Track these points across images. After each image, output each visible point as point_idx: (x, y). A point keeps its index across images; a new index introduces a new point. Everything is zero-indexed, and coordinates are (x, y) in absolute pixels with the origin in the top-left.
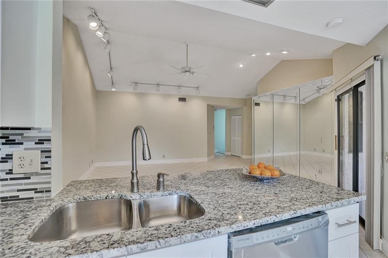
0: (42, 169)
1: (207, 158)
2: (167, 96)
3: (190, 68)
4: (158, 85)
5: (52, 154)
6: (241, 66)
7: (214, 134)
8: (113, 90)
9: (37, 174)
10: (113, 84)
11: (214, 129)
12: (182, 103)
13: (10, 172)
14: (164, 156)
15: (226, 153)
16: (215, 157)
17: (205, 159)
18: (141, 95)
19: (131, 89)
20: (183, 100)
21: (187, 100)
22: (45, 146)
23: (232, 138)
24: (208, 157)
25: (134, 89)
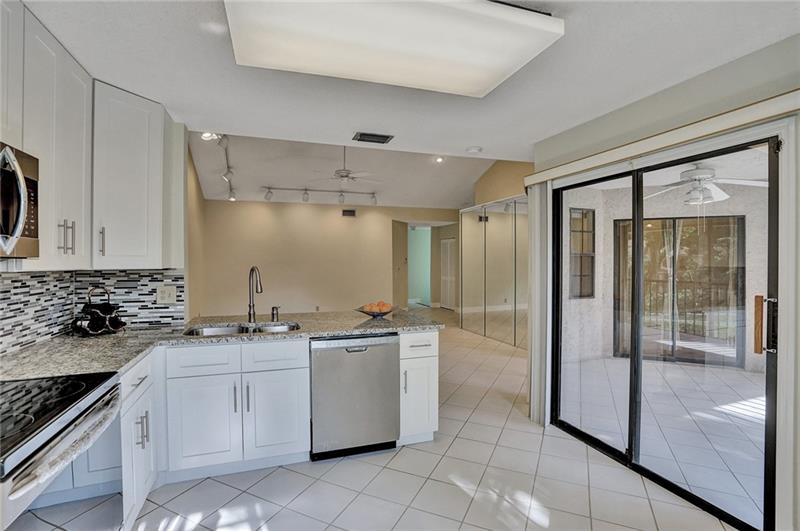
0: (178, 301)
2: (324, 207)
3: (349, 172)
4: (306, 190)
5: (185, 289)
7: (406, 271)
8: (233, 199)
9: (173, 305)
10: (231, 190)
11: (406, 263)
12: (348, 219)
13: (155, 303)
15: (432, 305)
18: (279, 207)
19: (261, 197)
20: (349, 213)
21: (357, 213)
22: (180, 283)
23: (443, 278)
25: (266, 197)
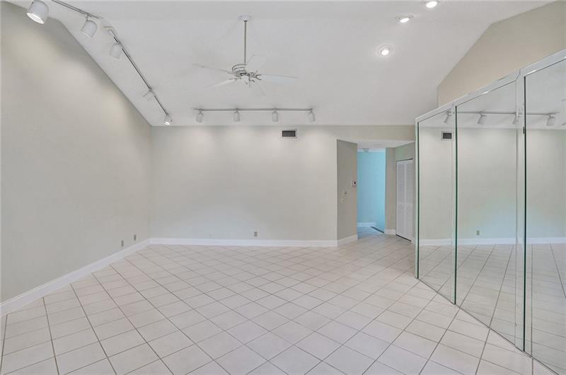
1: (336, 241)
2: (261, 128)
4: (236, 109)
6: (385, 52)
8: (167, 123)
10: (166, 113)
12: (288, 140)
14: (256, 234)
15: (388, 231)
16: (359, 238)
17: (333, 243)
20: (290, 133)
21: (297, 134)
23: (398, 203)
24: (338, 239)
